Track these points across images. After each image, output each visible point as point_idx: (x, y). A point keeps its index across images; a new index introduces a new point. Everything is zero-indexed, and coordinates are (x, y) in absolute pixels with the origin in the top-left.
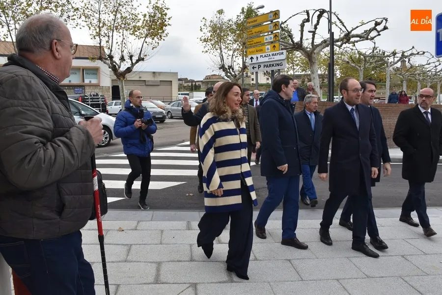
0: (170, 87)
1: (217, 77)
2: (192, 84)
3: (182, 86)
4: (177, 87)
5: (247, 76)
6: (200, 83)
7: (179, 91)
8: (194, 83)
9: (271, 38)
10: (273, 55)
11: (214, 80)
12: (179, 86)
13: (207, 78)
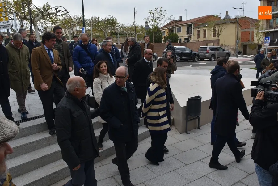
9: (5, 15)
10: (5, 22)
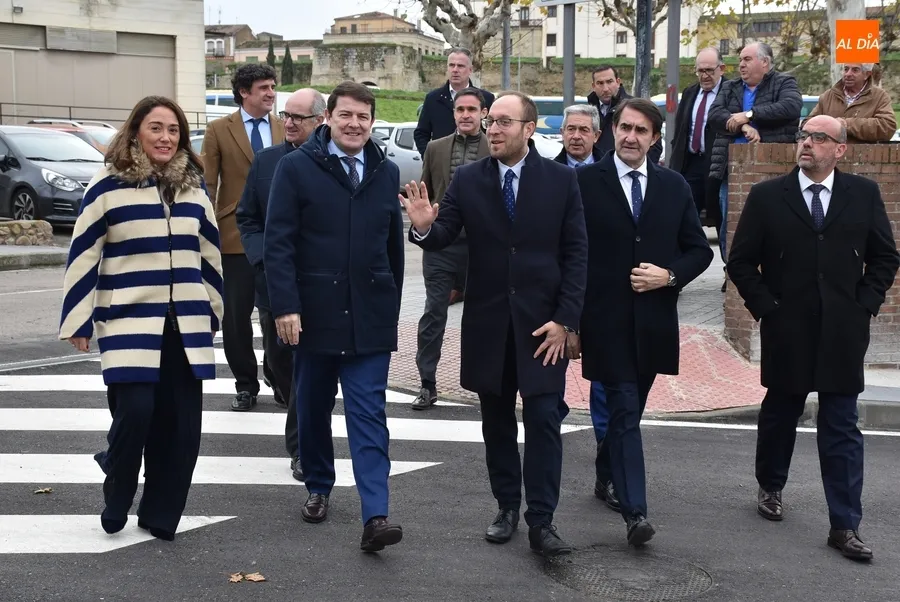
0: (168, 62)
1: (388, 25)
2: (271, 57)
3: (225, 62)
4: (200, 69)
5: (525, 24)
6: (310, 52)
7: (209, 86)
8: (279, 53)
11: (376, 40)
12: (208, 63)
13: (343, 31)
